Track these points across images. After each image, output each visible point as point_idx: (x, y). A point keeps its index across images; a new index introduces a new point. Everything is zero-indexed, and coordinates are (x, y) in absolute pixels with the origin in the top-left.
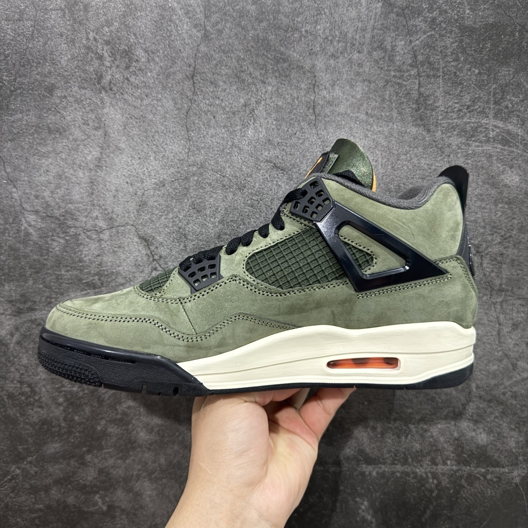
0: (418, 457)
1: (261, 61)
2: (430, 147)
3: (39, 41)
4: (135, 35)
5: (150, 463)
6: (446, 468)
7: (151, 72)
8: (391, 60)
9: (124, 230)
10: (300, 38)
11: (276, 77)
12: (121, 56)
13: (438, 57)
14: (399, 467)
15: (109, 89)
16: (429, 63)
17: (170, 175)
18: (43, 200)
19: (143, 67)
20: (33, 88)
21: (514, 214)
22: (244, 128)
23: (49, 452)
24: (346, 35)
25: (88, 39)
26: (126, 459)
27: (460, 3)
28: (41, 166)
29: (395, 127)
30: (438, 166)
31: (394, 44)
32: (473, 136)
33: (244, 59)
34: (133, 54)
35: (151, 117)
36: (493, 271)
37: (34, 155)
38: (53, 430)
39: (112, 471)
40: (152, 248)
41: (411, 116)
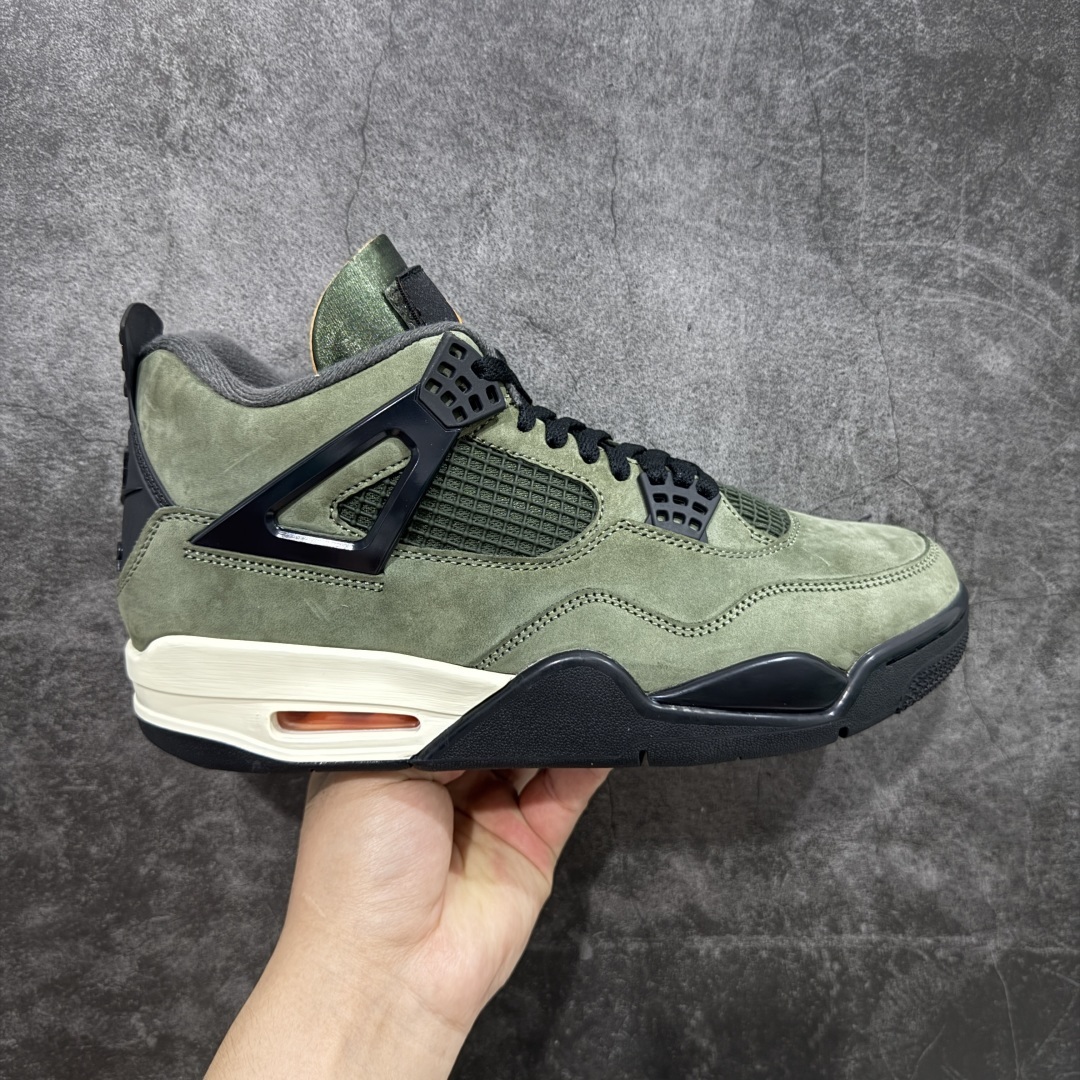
0: (803, 918)
1: (505, 104)
2: (841, 294)
3: (29, 38)
4: (240, 35)
5: (251, 943)
6: (856, 939)
7: (273, 115)
8: (770, 116)
10: (588, 61)
11: (537, 139)
12: (209, 79)
13: (861, 115)
14: (766, 940)
15: (181, 147)
16: (843, 125)
18: (29, 382)
19: (257, 105)
20: (13, 139)
21: (1000, 431)
22: (467, 241)
23: (30, 924)
24: (680, 60)
25: (138, 38)
26: (201, 936)
27: (905, 9)
28: (29, 308)
29: (774, 251)
30: (855, 333)
31: (775, 83)
32: (924, 275)
33: (470, 99)
34: (235, 76)
35: (271, 210)
36: (956, 545)
37: (12, 284)
38: (42, 876)
39: (169, 961)
41: (806, 230)
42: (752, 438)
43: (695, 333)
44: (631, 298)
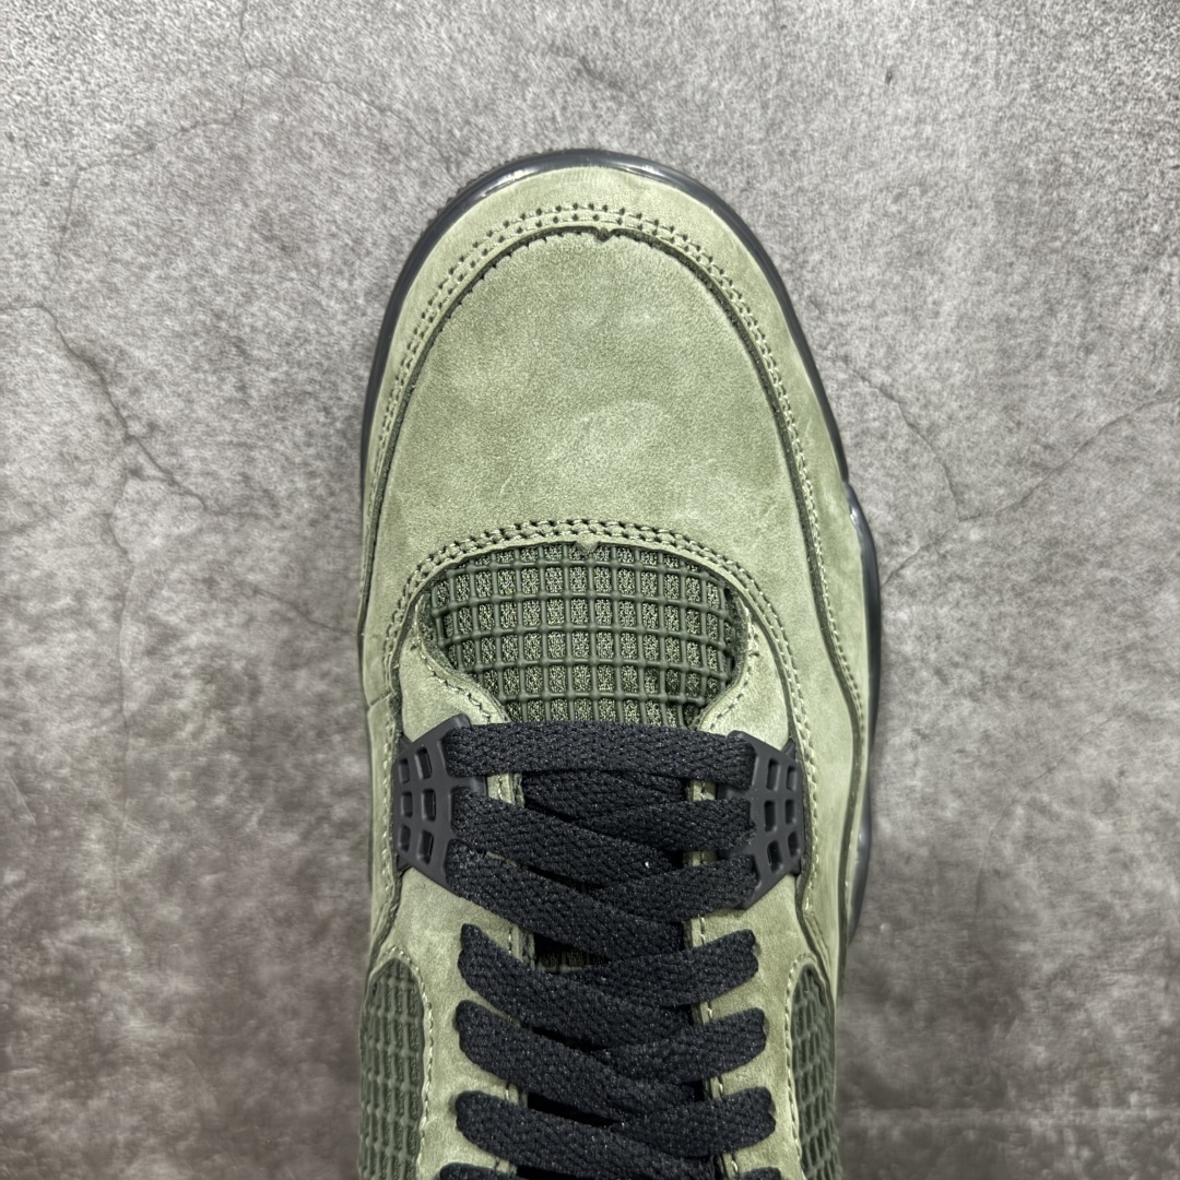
0: (1037, 1085)
5: (167, 1107)
6: (1121, 1115)
9: (9, 326)
14: (976, 1115)
17: (172, 104)
26: (89, 1097)
39: (45, 1131)
40: (119, 393)
42: (1001, 289)
43: (900, 87)
44: (777, 18)
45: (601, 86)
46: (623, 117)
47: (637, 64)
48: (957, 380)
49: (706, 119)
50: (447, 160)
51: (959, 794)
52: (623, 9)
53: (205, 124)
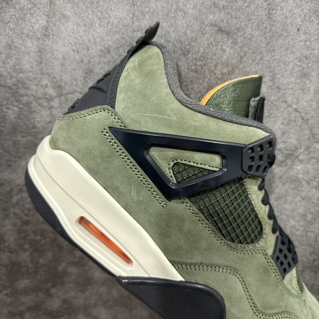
43: (301, 32)
44: (269, 16)
45: (224, 34)
46: (229, 42)
47: (233, 28)
48: (314, 107)
49: (251, 42)
50: (184, 54)
51: (311, 213)
52: (230, 15)
53: (123, 46)
